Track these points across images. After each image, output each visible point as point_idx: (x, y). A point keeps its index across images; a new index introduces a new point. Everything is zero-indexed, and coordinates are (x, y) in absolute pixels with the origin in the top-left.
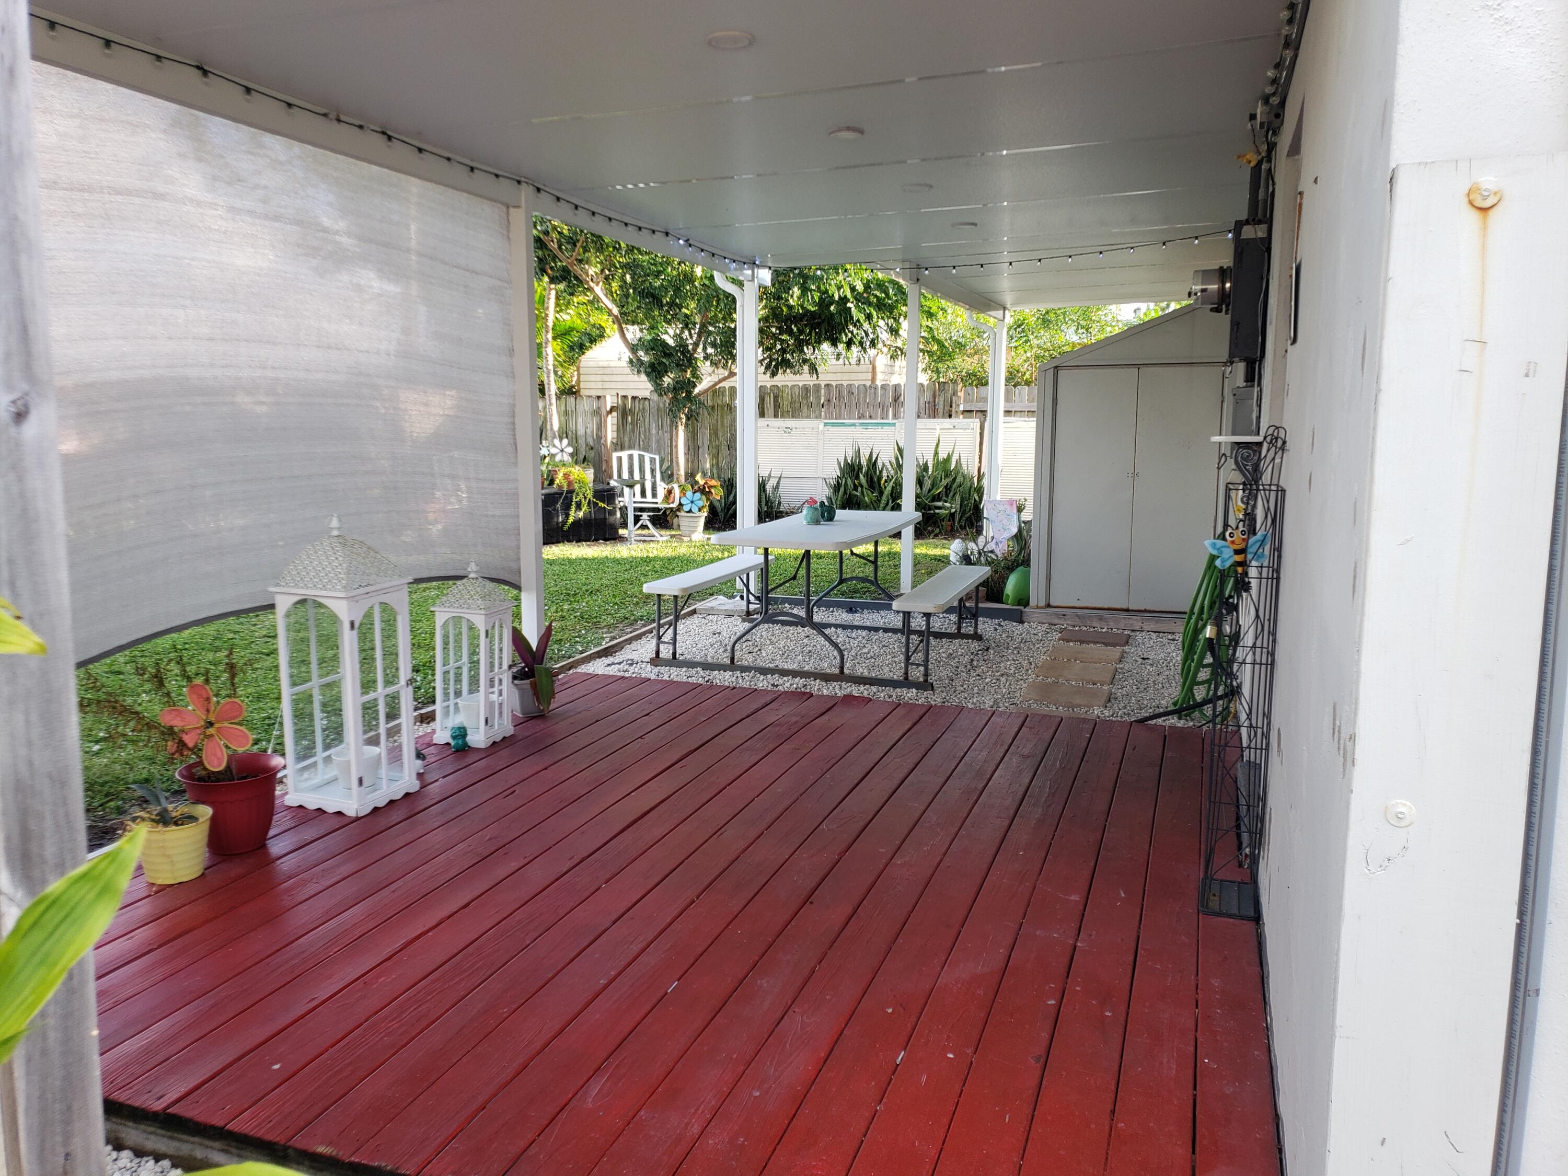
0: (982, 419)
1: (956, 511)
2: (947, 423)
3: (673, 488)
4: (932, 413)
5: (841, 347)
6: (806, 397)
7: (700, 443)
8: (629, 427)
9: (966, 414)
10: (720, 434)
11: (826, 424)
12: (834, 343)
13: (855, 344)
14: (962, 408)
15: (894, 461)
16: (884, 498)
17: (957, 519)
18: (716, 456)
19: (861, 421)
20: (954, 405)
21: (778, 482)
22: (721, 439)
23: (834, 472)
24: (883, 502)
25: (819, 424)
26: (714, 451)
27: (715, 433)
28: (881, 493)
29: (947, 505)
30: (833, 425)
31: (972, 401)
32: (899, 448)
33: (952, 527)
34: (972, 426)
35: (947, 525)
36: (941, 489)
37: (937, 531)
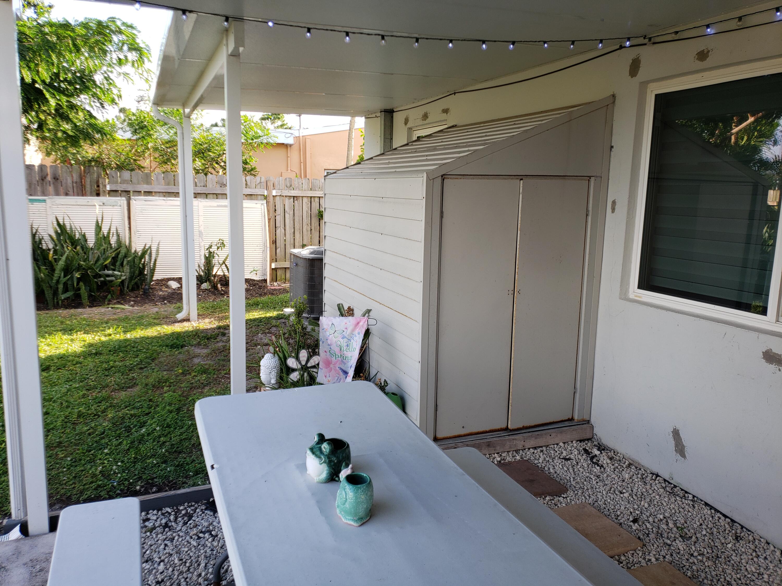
0: (127, 197)
1: (126, 279)
2: (96, 200)
4: (80, 192)
9: (112, 193)
14: (108, 188)
15: (53, 234)
16: (57, 272)
20: (101, 186)
24: (55, 275)
28: (50, 266)
29: (116, 273)
31: (117, 183)
32: (59, 224)
33: (122, 291)
34: (119, 204)
35: (117, 290)
36: (110, 260)
37: (109, 297)
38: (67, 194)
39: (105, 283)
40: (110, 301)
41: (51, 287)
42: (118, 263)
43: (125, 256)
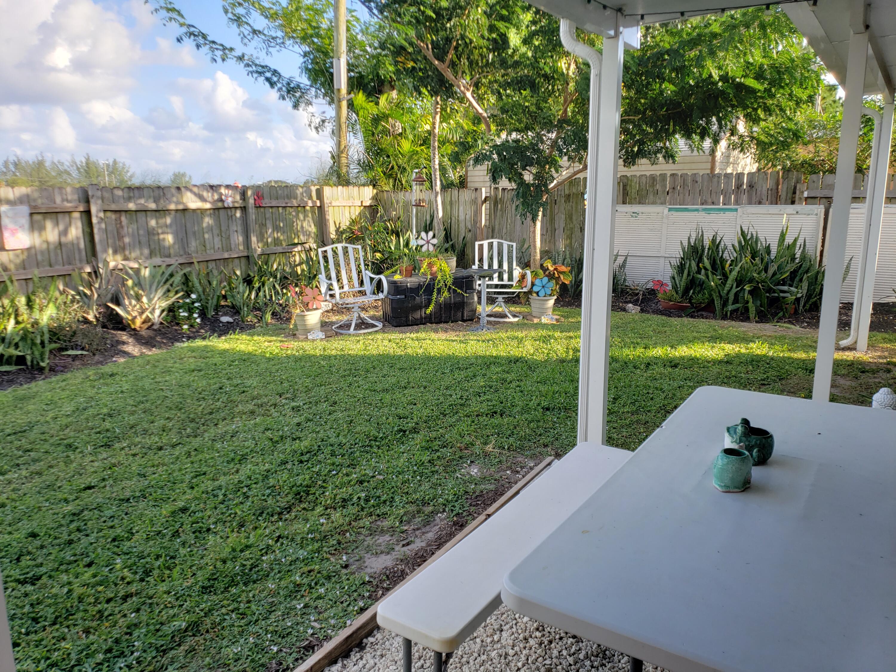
0: (827, 205)
1: (802, 297)
2: (790, 209)
3: (526, 274)
4: (774, 199)
5: (696, 138)
6: (653, 185)
7: (556, 226)
8: (499, 213)
9: (809, 200)
10: (574, 218)
11: (670, 209)
12: (688, 135)
13: (709, 136)
14: (806, 194)
15: (737, 245)
16: (729, 282)
17: (802, 303)
18: (570, 237)
19: (704, 207)
20: (798, 192)
21: (625, 261)
22: (575, 222)
23: (677, 253)
24: (727, 285)
25: (664, 210)
26: (568, 232)
27: (570, 217)
28: (725, 277)
29: (792, 289)
30: (677, 210)
31: (817, 189)
32: (743, 232)
33: (796, 311)
34: (816, 212)
35: (791, 308)
36: (788, 274)
37: (781, 314)
38: (760, 203)
39: (777, 299)
40: (780, 318)
41: (721, 297)
42: (797, 279)
43: (807, 272)
